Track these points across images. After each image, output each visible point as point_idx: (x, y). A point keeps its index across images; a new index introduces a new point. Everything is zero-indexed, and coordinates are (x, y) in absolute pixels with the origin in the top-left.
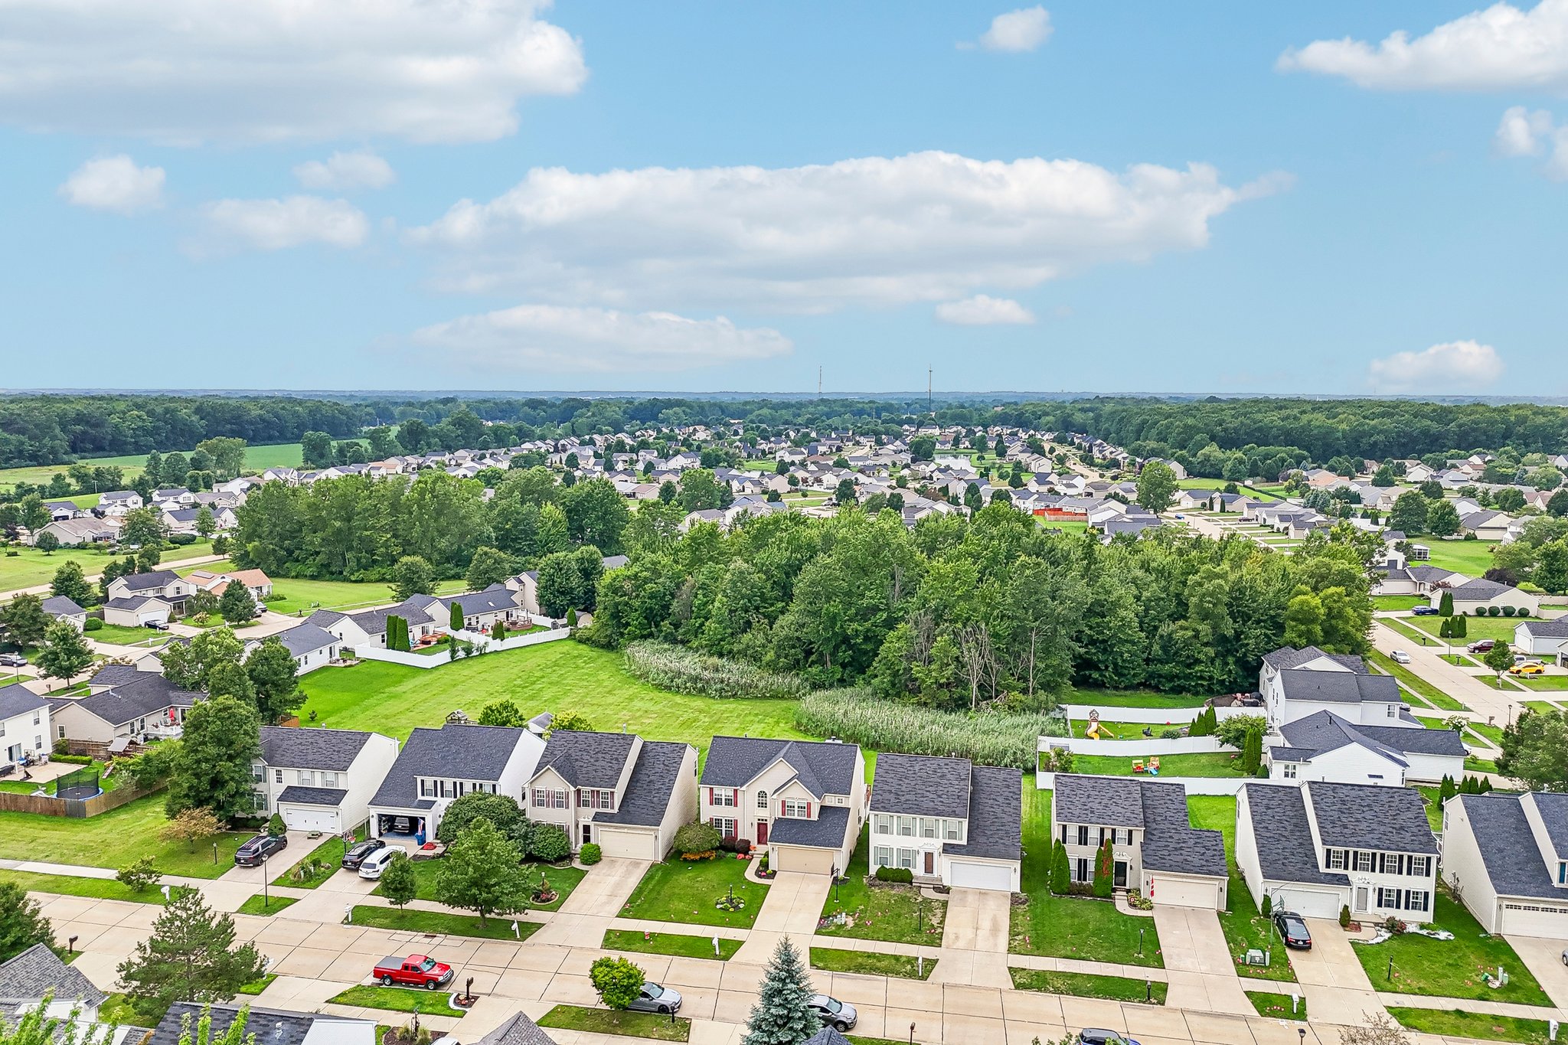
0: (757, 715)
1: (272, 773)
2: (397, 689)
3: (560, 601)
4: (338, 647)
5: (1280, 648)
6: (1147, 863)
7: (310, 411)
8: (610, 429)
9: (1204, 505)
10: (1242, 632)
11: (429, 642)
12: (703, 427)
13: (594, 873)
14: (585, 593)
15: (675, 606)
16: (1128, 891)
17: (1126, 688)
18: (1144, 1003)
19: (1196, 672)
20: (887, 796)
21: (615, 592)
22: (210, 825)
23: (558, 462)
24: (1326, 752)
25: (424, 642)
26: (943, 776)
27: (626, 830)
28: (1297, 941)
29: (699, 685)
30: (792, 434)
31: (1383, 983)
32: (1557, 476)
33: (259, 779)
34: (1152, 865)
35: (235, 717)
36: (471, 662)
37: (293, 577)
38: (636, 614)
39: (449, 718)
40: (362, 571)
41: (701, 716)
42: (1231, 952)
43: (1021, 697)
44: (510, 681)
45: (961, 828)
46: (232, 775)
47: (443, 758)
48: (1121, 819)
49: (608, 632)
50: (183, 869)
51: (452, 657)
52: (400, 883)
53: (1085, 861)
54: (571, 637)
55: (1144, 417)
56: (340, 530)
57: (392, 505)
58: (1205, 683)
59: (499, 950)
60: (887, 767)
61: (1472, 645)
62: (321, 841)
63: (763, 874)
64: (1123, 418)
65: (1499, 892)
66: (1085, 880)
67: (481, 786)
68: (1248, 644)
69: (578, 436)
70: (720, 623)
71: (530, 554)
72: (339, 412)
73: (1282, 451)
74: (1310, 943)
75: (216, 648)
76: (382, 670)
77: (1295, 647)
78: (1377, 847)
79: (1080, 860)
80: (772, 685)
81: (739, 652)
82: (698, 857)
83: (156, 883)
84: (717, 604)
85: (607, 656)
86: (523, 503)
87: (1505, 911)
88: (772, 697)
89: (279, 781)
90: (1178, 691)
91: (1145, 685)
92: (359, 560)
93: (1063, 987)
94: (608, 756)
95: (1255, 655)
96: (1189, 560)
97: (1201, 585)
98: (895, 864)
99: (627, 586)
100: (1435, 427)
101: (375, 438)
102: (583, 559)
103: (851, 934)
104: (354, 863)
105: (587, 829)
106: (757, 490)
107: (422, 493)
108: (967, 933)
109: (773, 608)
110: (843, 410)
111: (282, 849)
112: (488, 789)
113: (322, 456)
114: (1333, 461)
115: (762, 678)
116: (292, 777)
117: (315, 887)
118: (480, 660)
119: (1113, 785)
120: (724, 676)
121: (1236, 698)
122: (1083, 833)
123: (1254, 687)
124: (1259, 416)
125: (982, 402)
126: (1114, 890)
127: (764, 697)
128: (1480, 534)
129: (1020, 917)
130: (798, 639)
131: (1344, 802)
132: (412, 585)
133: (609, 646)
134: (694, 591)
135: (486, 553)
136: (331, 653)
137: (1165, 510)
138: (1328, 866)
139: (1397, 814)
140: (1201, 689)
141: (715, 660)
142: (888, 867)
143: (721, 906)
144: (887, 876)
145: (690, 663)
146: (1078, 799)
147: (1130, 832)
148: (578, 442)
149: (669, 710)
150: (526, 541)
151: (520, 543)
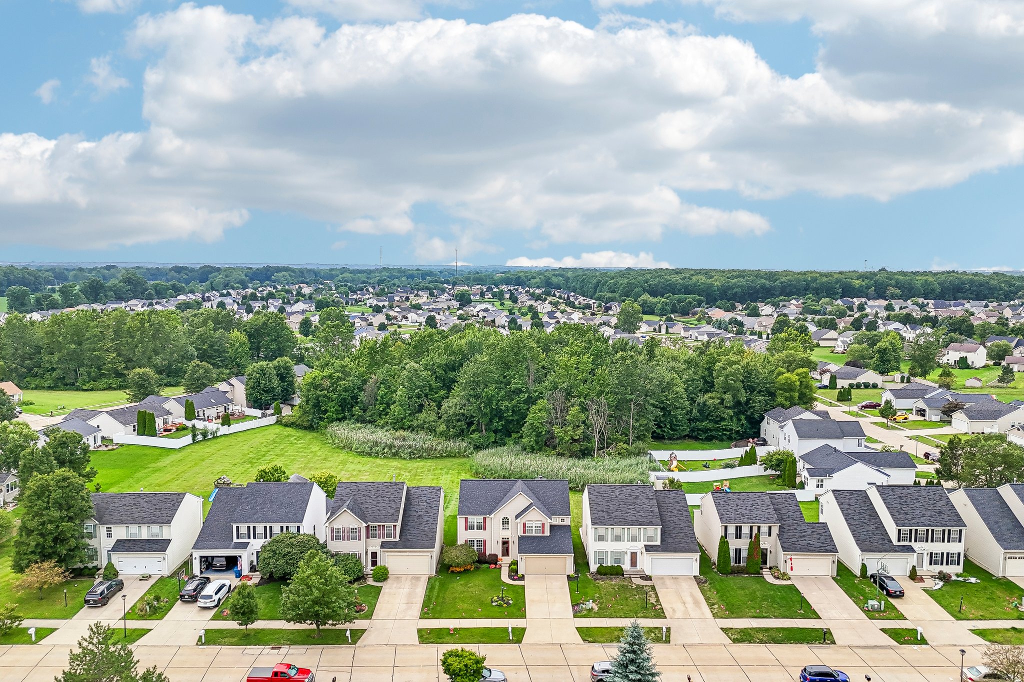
0: (441, 469)
1: (103, 530)
2: (159, 464)
3: (265, 397)
4: (99, 435)
5: (774, 408)
6: (784, 548)
7: (5, 273)
8: (240, 286)
9: (655, 329)
10: (750, 399)
11: (170, 430)
12: (305, 285)
13: (387, 588)
14: (282, 391)
15: (362, 397)
16: (770, 568)
17: (678, 439)
18: (822, 644)
19: (722, 426)
20: (601, 514)
21: (316, 387)
22: (58, 575)
23: (210, 308)
24: (841, 469)
25: (165, 430)
26: (637, 498)
27: (408, 554)
28: (896, 592)
29: (393, 451)
30: (371, 290)
31: (959, 615)
32: (845, 310)
33: (91, 536)
34: (789, 548)
35: (74, 485)
36: (209, 443)
37: (32, 389)
38: (333, 403)
39: (216, 483)
40: (92, 382)
41: (402, 472)
42: (856, 604)
43: (625, 446)
44: (244, 455)
45: (655, 533)
46: (73, 533)
47: (252, 508)
48: (763, 519)
49: (310, 418)
50: (38, 612)
51: (194, 440)
52: (247, 608)
53: (740, 550)
54: (279, 422)
55: (598, 278)
56: (74, 351)
57: (115, 332)
58: (728, 433)
59: (339, 654)
60: (596, 494)
61: (860, 405)
62: (152, 581)
63: (515, 577)
64: (584, 280)
65: (1005, 549)
66: (740, 563)
67: (287, 528)
68: (755, 406)
69: (218, 291)
70: (401, 406)
71: (222, 367)
72: (28, 274)
73: (689, 298)
74: (904, 593)
75: (17, 437)
76: (140, 451)
77: (783, 407)
78: (929, 525)
79: (736, 550)
80: (446, 448)
81: (418, 426)
82: (462, 569)
83: (20, 627)
84: (399, 393)
85: (310, 436)
86: (215, 330)
87: (1007, 560)
88: (447, 456)
89: (109, 536)
90: (710, 439)
91: (689, 436)
92: (89, 374)
93: (765, 639)
94: (386, 499)
95: (759, 413)
96: (711, 354)
97: (724, 369)
98: (609, 563)
99: (326, 383)
100: (768, 283)
101: (64, 292)
102: (279, 366)
103: (599, 615)
104: (191, 596)
105: (374, 555)
106: (364, 324)
107: (142, 323)
108: (679, 607)
109: (437, 395)
110: (399, 274)
111: (120, 590)
112: (293, 529)
113: (23, 304)
114: (719, 303)
115: (439, 443)
116: (120, 532)
117: (161, 619)
118: (215, 441)
119: (751, 496)
120: (411, 443)
121: (749, 442)
122: (739, 529)
123: (757, 434)
124: (668, 277)
125: (486, 271)
126: (762, 568)
127: (442, 457)
128: (822, 343)
129: (708, 592)
130: (463, 415)
131: (901, 498)
132: (143, 390)
133: (310, 428)
134: (377, 385)
135: (198, 365)
136: (95, 441)
137: (634, 333)
138: (899, 541)
139: (935, 503)
140: (725, 437)
141: (401, 432)
142: (604, 565)
143: (496, 603)
144: (605, 572)
145: (383, 436)
146: (730, 507)
147: (770, 528)
148: (219, 295)
149: (377, 469)
150: (219, 357)
151: (214, 360)
